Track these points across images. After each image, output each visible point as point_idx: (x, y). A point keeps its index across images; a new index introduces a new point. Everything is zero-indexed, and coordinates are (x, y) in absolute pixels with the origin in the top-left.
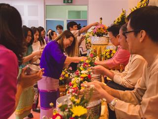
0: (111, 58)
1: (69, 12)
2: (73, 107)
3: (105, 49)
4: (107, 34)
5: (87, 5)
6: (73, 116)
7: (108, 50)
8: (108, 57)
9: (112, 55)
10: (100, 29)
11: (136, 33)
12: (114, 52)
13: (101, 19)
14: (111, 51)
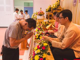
1: (25, 3)
2: (44, 43)
3: (43, 21)
5: (33, 0)
6: (44, 46)
10: (41, 13)
11: (64, 18)
13: (41, 8)
14: (46, 22)
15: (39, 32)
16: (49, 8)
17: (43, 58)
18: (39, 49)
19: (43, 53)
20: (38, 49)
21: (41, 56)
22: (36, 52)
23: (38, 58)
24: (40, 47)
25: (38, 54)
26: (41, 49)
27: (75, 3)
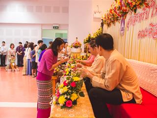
2: (74, 77)
3: (80, 55)
4: (80, 47)
5: (67, 30)
6: (74, 81)
7: (82, 56)
10: (76, 44)
13: (77, 38)
16: (88, 37)
17: (71, 100)
18: (66, 87)
19: (72, 93)
20: (64, 87)
21: (69, 97)
22: (61, 91)
23: (65, 100)
24: (67, 82)
25: (64, 94)
26: (69, 86)
27: (122, 32)
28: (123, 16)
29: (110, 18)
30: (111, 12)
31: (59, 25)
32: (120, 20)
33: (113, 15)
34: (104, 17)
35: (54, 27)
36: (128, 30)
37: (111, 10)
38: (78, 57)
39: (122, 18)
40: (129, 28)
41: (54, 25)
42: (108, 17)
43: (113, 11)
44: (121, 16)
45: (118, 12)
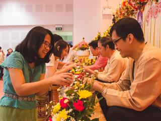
0: (92, 64)
2: (79, 91)
4: (88, 49)
5: (72, 31)
6: (80, 98)
8: (90, 64)
9: (93, 63)
10: (83, 45)
12: (94, 60)
13: (84, 38)
14: (92, 60)
15: (76, 72)
16: (97, 36)
18: (65, 110)
26: (71, 110)
28: (139, 8)
29: (123, 12)
30: (124, 5)
31: (63, 26)
32: (136, 13)
33: (127, 8)
34: (115, 12)
35: (56, 28)
36: (148, 25)
37: (124, 3)
38: (86, 61)
39: (138, 11)
40: (149, 22)
41: (57, 27)
42: (121, 12)
43: (127, 4)
44: (137, 9)
45: (133, 3)
